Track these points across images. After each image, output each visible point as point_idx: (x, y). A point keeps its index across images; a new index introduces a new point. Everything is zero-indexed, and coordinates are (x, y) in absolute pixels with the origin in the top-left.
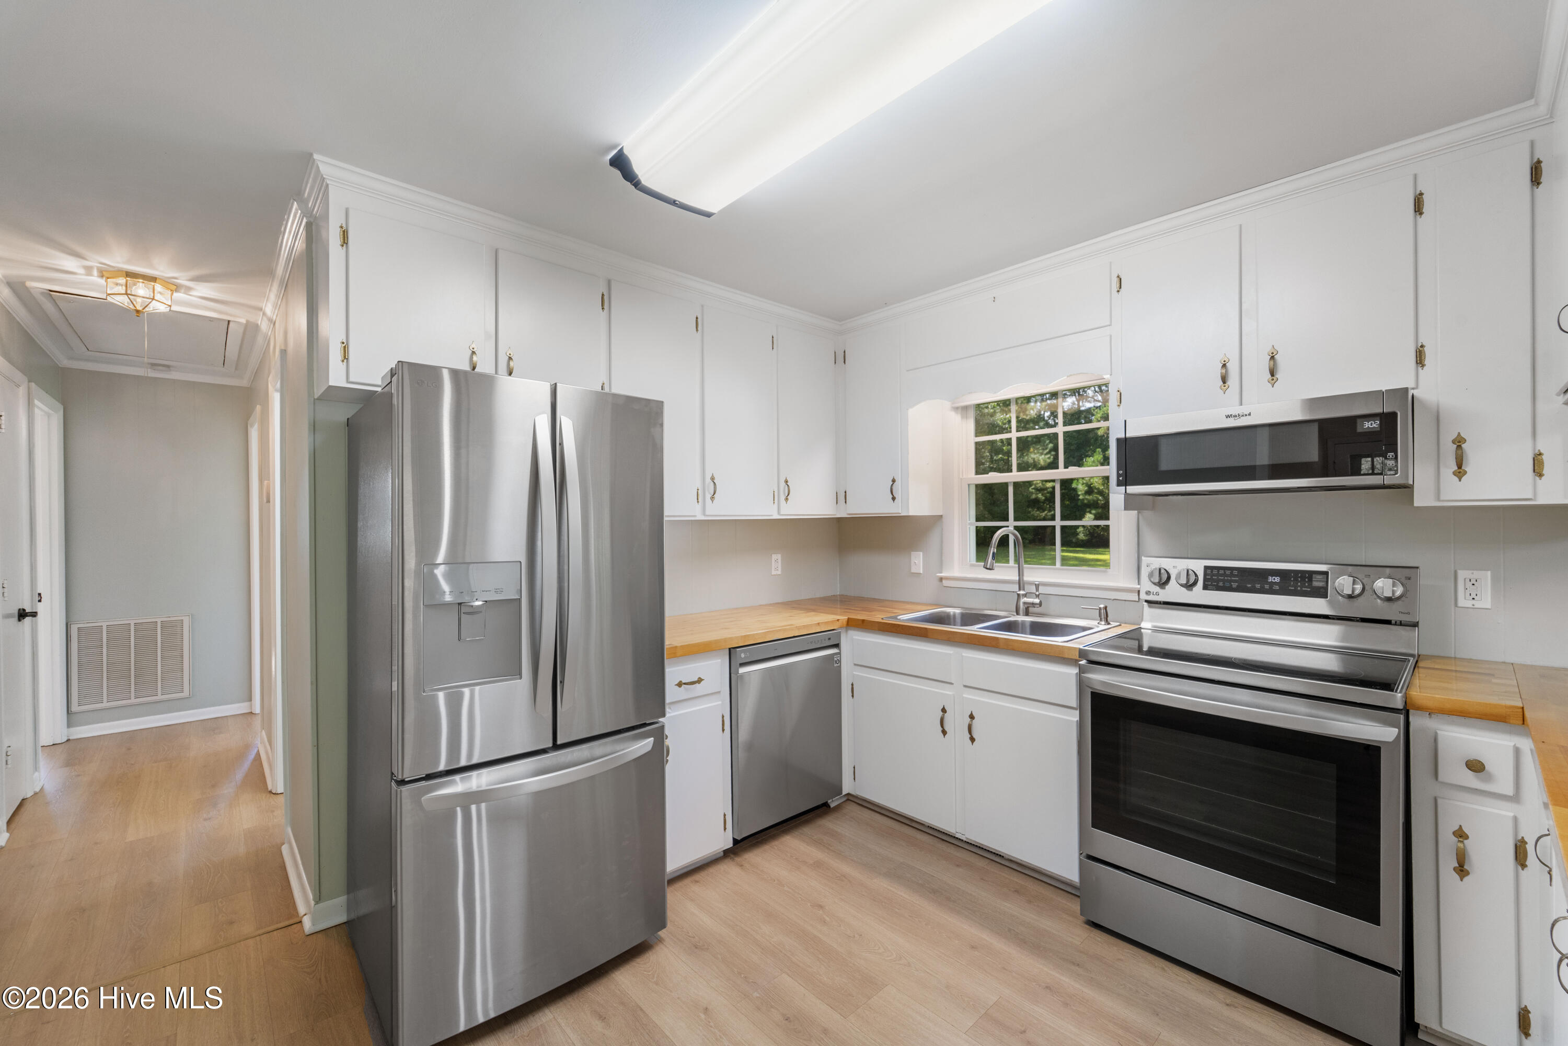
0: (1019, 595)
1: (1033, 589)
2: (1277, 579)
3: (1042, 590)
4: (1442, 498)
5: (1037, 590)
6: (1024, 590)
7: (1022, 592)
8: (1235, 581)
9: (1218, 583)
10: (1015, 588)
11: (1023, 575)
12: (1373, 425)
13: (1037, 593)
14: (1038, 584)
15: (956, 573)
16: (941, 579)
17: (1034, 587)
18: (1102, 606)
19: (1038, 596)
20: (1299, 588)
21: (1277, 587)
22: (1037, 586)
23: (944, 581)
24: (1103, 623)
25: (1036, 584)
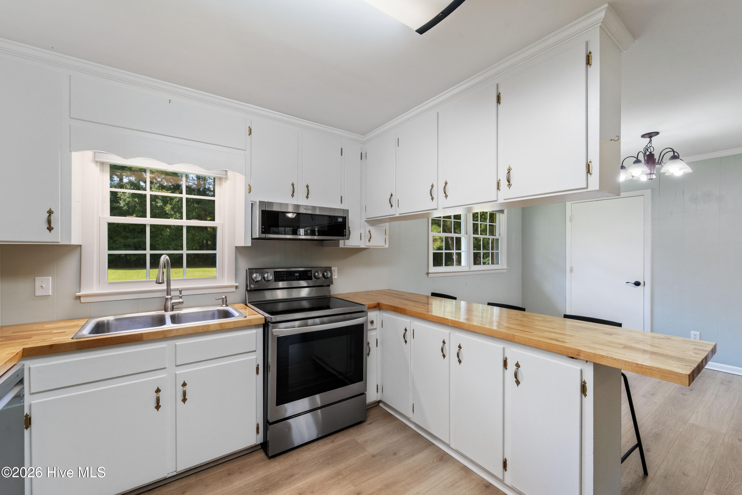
0: (167, 299)
1: (177, 293)
2: (298, 274)
3: (184, 293)
4: (346, 245)
5: (181, 293)
6: (170, 295)
7: (169, 297)
8: (285, 277)
9: (279, 278)
10: (164, 294)
11: (170, 286)
12: (340, 220)
13: (181, 296)
14: (181, 290)
15: (95, 290)
16: (79, 297)
17: (179, 292)
18: (224, 297)
19: (181, 297)
20: (305, 277)
21: (298, 278)
22: (180, 291)
23: (82, 299)
24: (224, 306)
25: (180, 290)
